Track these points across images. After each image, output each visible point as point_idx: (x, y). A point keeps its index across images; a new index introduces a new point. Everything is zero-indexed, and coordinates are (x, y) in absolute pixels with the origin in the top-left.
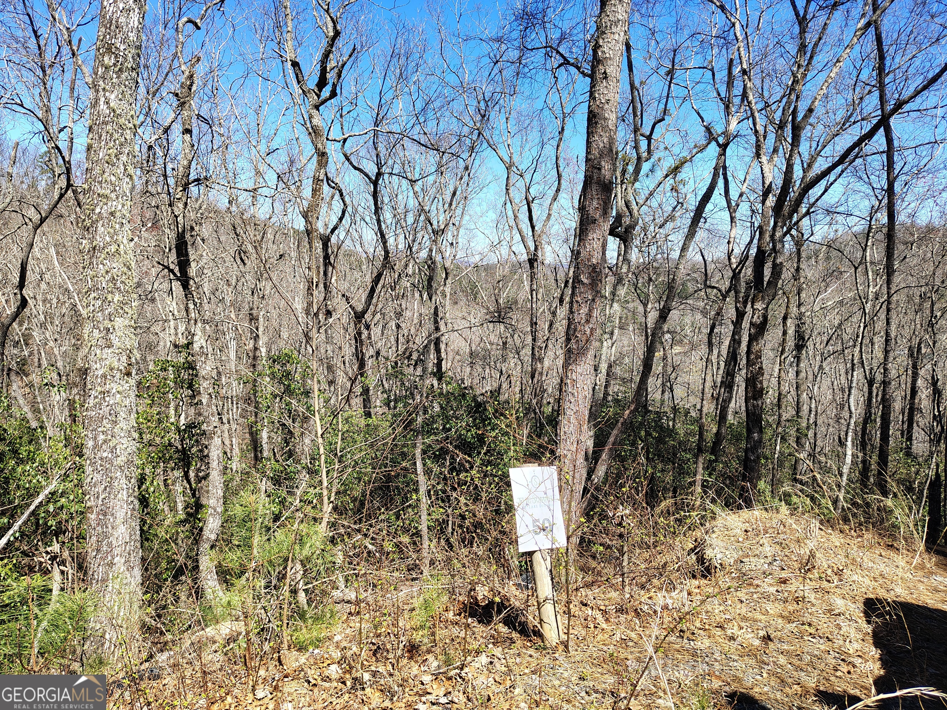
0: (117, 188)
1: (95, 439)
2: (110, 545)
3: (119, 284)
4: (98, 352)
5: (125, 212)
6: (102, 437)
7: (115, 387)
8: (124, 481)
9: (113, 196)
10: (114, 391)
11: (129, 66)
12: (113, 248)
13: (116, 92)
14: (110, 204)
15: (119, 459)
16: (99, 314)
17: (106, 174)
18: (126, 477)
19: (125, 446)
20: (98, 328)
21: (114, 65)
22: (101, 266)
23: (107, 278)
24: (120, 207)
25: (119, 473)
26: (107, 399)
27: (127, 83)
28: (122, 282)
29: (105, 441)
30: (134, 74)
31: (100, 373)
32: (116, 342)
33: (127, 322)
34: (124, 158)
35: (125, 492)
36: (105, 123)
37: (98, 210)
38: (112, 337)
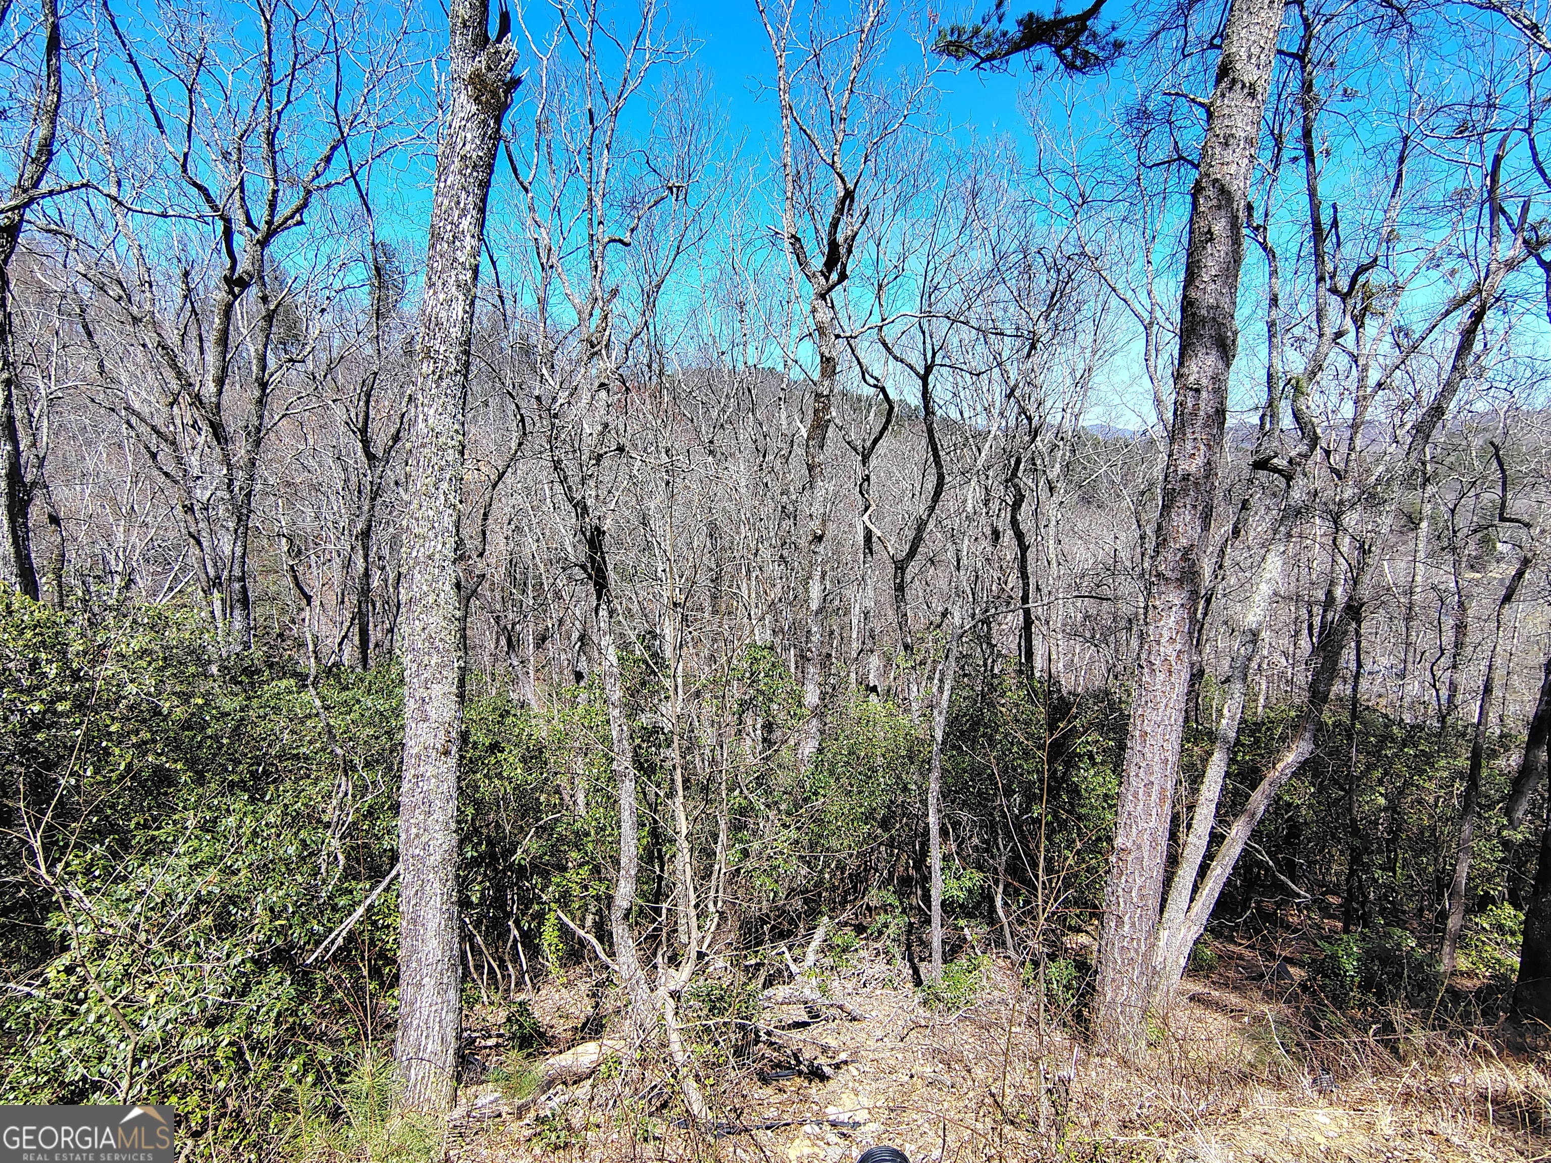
0: (436, 525)
1: (407, 831)
2: (419, 960)
3: (437, 643)
4: (414, 726)
5: (446, 552)
6: (414, 831)
7: (430, 771)
8: (437, 885)
9: (431, 534)
10: (428, 774)
11: (451, 370)
12: (431, 599)
13: (435, 406)
14: (427, 545)
15: (432, 858)
16: (415, 680)
17: (424, 509)
18: (441, 880)
19: (440, 842)
20: (414, 697)
21: (434, 372)
22: (417, 622)
23: (423, 636)
24: (440, 547)
25: (431, 876)
26: (421, 784)
27: (449, 391)
28: (441, 640)
29: (417, 835)
30: (459, 378)
31: (414, 751)
32: (433, 715)
33: (446, 689)
34: (444, 486)
35: (438, 899)
36: (423, 445)
37: (414, 554)
38: (428, 708)
